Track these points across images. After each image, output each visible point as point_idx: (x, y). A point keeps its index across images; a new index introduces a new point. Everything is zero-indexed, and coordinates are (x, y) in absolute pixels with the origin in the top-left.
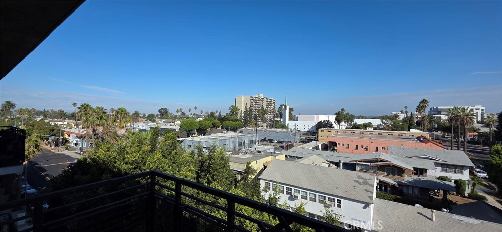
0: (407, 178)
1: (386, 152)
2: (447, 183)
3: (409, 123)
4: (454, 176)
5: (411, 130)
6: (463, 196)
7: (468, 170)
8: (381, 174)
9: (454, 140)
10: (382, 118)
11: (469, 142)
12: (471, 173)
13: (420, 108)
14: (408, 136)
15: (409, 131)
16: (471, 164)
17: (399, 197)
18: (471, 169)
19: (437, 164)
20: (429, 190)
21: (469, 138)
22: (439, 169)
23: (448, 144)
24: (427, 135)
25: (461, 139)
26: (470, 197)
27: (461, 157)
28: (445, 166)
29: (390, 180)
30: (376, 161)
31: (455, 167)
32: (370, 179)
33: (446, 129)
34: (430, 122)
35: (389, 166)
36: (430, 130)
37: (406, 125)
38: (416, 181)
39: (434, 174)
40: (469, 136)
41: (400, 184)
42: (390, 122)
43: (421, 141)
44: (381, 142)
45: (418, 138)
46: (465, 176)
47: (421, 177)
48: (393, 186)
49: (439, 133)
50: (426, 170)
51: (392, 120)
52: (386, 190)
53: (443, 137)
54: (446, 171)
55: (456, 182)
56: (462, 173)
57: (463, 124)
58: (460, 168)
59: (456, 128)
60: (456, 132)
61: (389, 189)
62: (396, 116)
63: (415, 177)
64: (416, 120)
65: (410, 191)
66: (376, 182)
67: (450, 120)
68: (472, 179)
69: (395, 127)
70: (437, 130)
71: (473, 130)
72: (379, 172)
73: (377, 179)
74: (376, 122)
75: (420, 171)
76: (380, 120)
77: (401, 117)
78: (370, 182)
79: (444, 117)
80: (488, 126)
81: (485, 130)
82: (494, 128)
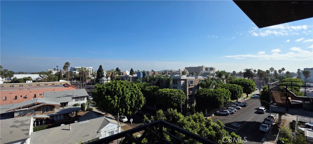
0: (56, 111)
1: (43, 97)
2: (77, 107)
3: (59, 76)
4: (80, 102)
5: (60, 80)
6: (84, 111)
7: (86, 98)
8: (37, 113)
9: (81, 84)
10: (40, 73)
11: (87, 84)
12: (88, 99)
13: (65, 67)
14: (58, 84)
15: (59, 81)
16: (87, 95)
17: (51, 125)
18: (87, 97)
19: (73, 98)
20: (69, 113)
21: (87, 82)
22: (74, 100)
23: (78, 86)
24: (68, 82)
25: (84, 83)
26: (87, 110)
27: (83, 92)
28: (77, 98)
29: (45, 116)
30: (34, 105)
31: (81, 97)
32: (27, 120)
33: (78, 79)
34: (71, 75)
35: (44, 106)
36: (70, 80)
37: (57, 78)
38: (62, 111)
39: (71, 103)
40: (88, 81)
41: (52, 116)
42: (46, 76)
43: (65, 87)
44: (38, 91)
45: (64, 85)
46: (85, 101)
47: (66, 108)
48: (47, 119)
49: (75, 81)
50: (67, 103)
51: (47, 74)
52: (41, 123)
53: (77, 83)
54: (77, 101)
55: (82, 105)
56: (84, 100)
57: (85, 76)
58: (82, 98)
59: (82, 78)
60: (82, 80)
61: (44, 122)
62: (51, 72)
63: (61, 108)
64: (63, 74)
65: (58, 118)
66: (32, 120)
67: (80, 74)
68: (88, 101)
69: (50, 79)
70: (74, 79)
71: (89, 78)
72: (36, 112)
73: (34, 118)
74: (35, 77)
75: (64, 104)
76: (38, 75)
77: (54, 72)
78: (27, 123)
79: (77, 73)
80: (94, 76)
81: (93, 78)
82: (96, 77)
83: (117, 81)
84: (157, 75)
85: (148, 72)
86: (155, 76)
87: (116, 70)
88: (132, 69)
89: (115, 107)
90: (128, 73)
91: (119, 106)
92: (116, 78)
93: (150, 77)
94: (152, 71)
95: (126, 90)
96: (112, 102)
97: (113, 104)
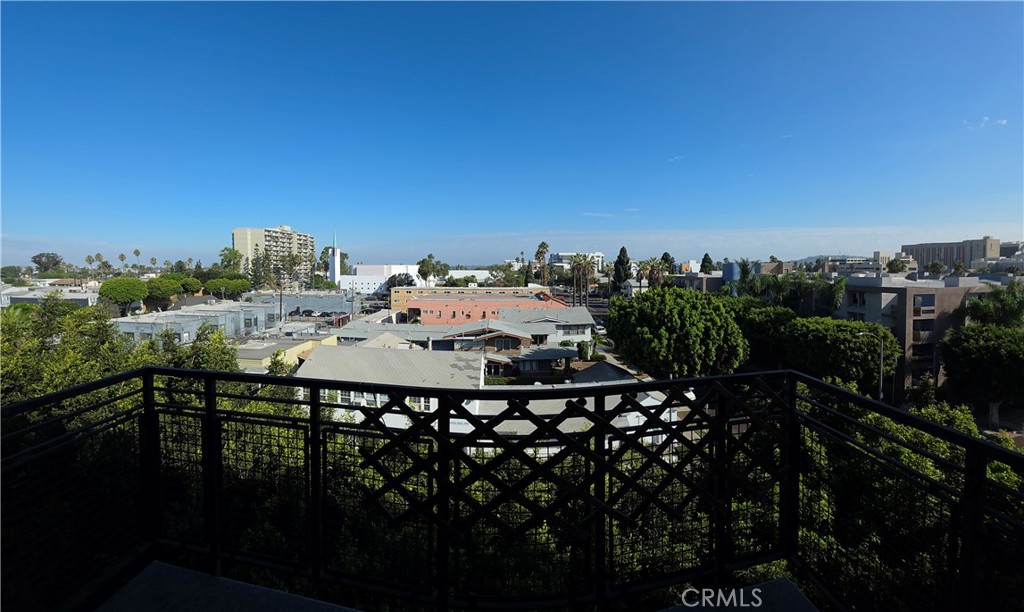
0: (524, 351)
1: (497, 318)
2: (570, 348)
3: (526, 276)
4: (576, 338)
5: (529, 285)
6: (586, 360)
7: (590, 329)
8: (489, 350)
9: (576, 295)
10: (491, 269)
11: (590, 296)
12: (593, 332)
13: (539, 255)
14: (525, 293)
15: (526, 286)
16: (594, 322)
17: (513, 378)
18: (593, 326)
19: (559, 327)
20: (550, 361)
21: (590, 290)
22: (562, 331)
23: (571, 300)
24: (547, 290)
25: (583, 293)
26: (592, 360)
27: (582, 314)
28: (567, 328)
29: (503, 358)
30: (484, 332)
31: (578, 327)
32: (475, 360)
33: (568, 282)
34: (550, 273)
35: (500, 337)
36: (550, 284)
37: (523, 278)
38: (536, 353)
39: (555, 339)
40: (591, 287)
41: (516, 361)
42: (501, 275)
43: (541, 299)
44: (489, 304)
45: (537, 296)
46: (587, 336)
47: (543, 347)
48: (506, 366)
49: (561, 287)
50: (546, 336)
51: (504, 271)
52: (497, 373)
53: (566, 291)
54: (569, 333)
55: (579, 345)
56: (584, 333)
57: (584, 275)
58: (580, 328)
59: (578, 280)
60: (578, 285)
61: (501, 370)
62: (510, 266)
63: (535, 347)
64: (534, 271)
65: (528, 368)
66: (484, 362)
67: (573, 269)
68: (594, 338)
69: (509, 282)
70: (558, 283)
71: (595, 281)
72: (487, 347)
73: (485, 358)
74: (482, 275)
75: (539, 339)
76: (487, 272)
77: (517, 267)
78: (475, 365)
79: (567, 267)
80: (607, 275)
81: (604, 280)
82: (612, 278)
83: (666, 288)
84: (788, 275)
85: (757, 265)
86: (780, 276)
87: (663, 258)
88: (706, 255)
89: (661, 358)
90: (695, 267)
91: (671, 358)
92: (662, 282)
93: (763, 278)
94: (773, 259)
95: (691, 315)
96: (653, 345)
97: (657, 349)
